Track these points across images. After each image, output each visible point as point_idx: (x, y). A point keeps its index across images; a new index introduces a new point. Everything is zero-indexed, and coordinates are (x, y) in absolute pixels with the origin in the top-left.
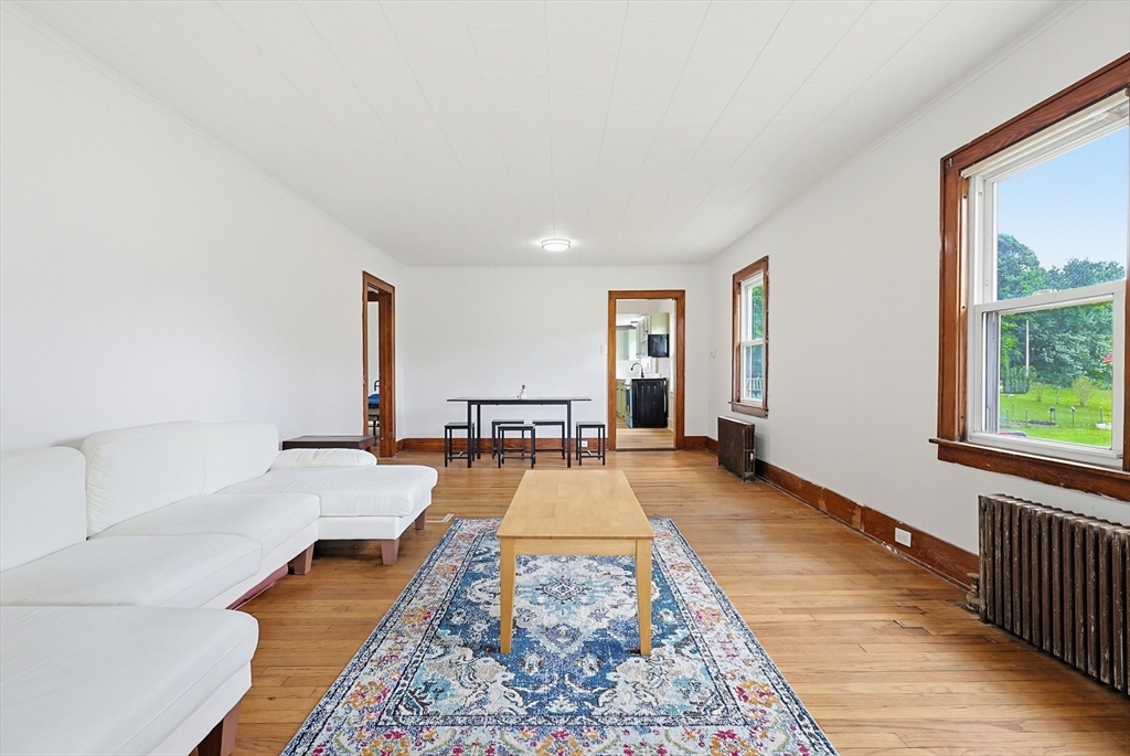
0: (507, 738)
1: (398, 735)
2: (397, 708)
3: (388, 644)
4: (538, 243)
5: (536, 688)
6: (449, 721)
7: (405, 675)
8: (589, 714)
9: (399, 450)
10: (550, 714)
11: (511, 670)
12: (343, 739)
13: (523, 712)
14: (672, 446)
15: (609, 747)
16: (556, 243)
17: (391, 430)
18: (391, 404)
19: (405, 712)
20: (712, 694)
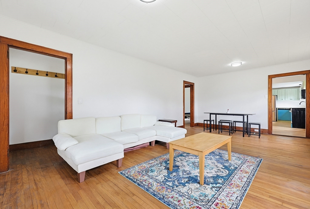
0: (154, 183)
1: (140, 174)
2: (144, 171)
3: (153, 161)
4: (230, 65)
5: (169, 179)
6: (149, 176)
7: (150, 167)
8: (173, 188)
9: (195, 125)
10: (166, 184)
11: (168, 174)
12: (133, 171)
13: (161, 181)
14: (305, 136)
15: (170, 194)
16: (236, 64)
17: (193, 120)
18: (193, 114)
19: (144, 172)
20: (208, 200)
